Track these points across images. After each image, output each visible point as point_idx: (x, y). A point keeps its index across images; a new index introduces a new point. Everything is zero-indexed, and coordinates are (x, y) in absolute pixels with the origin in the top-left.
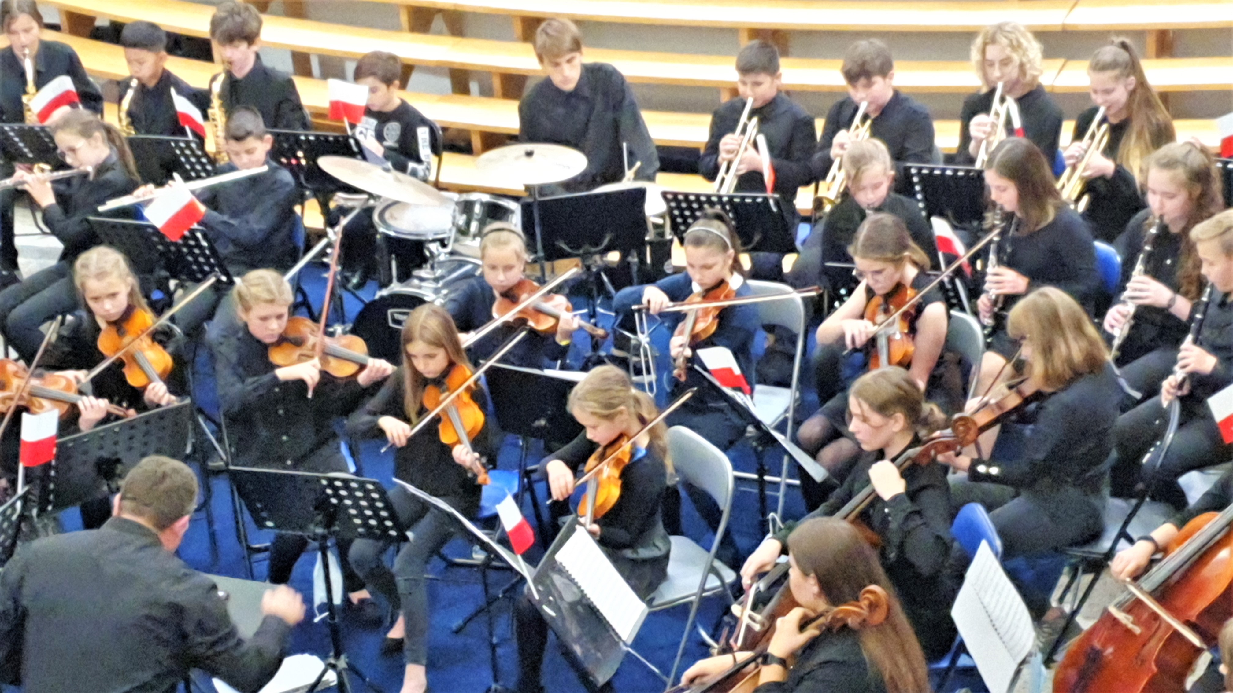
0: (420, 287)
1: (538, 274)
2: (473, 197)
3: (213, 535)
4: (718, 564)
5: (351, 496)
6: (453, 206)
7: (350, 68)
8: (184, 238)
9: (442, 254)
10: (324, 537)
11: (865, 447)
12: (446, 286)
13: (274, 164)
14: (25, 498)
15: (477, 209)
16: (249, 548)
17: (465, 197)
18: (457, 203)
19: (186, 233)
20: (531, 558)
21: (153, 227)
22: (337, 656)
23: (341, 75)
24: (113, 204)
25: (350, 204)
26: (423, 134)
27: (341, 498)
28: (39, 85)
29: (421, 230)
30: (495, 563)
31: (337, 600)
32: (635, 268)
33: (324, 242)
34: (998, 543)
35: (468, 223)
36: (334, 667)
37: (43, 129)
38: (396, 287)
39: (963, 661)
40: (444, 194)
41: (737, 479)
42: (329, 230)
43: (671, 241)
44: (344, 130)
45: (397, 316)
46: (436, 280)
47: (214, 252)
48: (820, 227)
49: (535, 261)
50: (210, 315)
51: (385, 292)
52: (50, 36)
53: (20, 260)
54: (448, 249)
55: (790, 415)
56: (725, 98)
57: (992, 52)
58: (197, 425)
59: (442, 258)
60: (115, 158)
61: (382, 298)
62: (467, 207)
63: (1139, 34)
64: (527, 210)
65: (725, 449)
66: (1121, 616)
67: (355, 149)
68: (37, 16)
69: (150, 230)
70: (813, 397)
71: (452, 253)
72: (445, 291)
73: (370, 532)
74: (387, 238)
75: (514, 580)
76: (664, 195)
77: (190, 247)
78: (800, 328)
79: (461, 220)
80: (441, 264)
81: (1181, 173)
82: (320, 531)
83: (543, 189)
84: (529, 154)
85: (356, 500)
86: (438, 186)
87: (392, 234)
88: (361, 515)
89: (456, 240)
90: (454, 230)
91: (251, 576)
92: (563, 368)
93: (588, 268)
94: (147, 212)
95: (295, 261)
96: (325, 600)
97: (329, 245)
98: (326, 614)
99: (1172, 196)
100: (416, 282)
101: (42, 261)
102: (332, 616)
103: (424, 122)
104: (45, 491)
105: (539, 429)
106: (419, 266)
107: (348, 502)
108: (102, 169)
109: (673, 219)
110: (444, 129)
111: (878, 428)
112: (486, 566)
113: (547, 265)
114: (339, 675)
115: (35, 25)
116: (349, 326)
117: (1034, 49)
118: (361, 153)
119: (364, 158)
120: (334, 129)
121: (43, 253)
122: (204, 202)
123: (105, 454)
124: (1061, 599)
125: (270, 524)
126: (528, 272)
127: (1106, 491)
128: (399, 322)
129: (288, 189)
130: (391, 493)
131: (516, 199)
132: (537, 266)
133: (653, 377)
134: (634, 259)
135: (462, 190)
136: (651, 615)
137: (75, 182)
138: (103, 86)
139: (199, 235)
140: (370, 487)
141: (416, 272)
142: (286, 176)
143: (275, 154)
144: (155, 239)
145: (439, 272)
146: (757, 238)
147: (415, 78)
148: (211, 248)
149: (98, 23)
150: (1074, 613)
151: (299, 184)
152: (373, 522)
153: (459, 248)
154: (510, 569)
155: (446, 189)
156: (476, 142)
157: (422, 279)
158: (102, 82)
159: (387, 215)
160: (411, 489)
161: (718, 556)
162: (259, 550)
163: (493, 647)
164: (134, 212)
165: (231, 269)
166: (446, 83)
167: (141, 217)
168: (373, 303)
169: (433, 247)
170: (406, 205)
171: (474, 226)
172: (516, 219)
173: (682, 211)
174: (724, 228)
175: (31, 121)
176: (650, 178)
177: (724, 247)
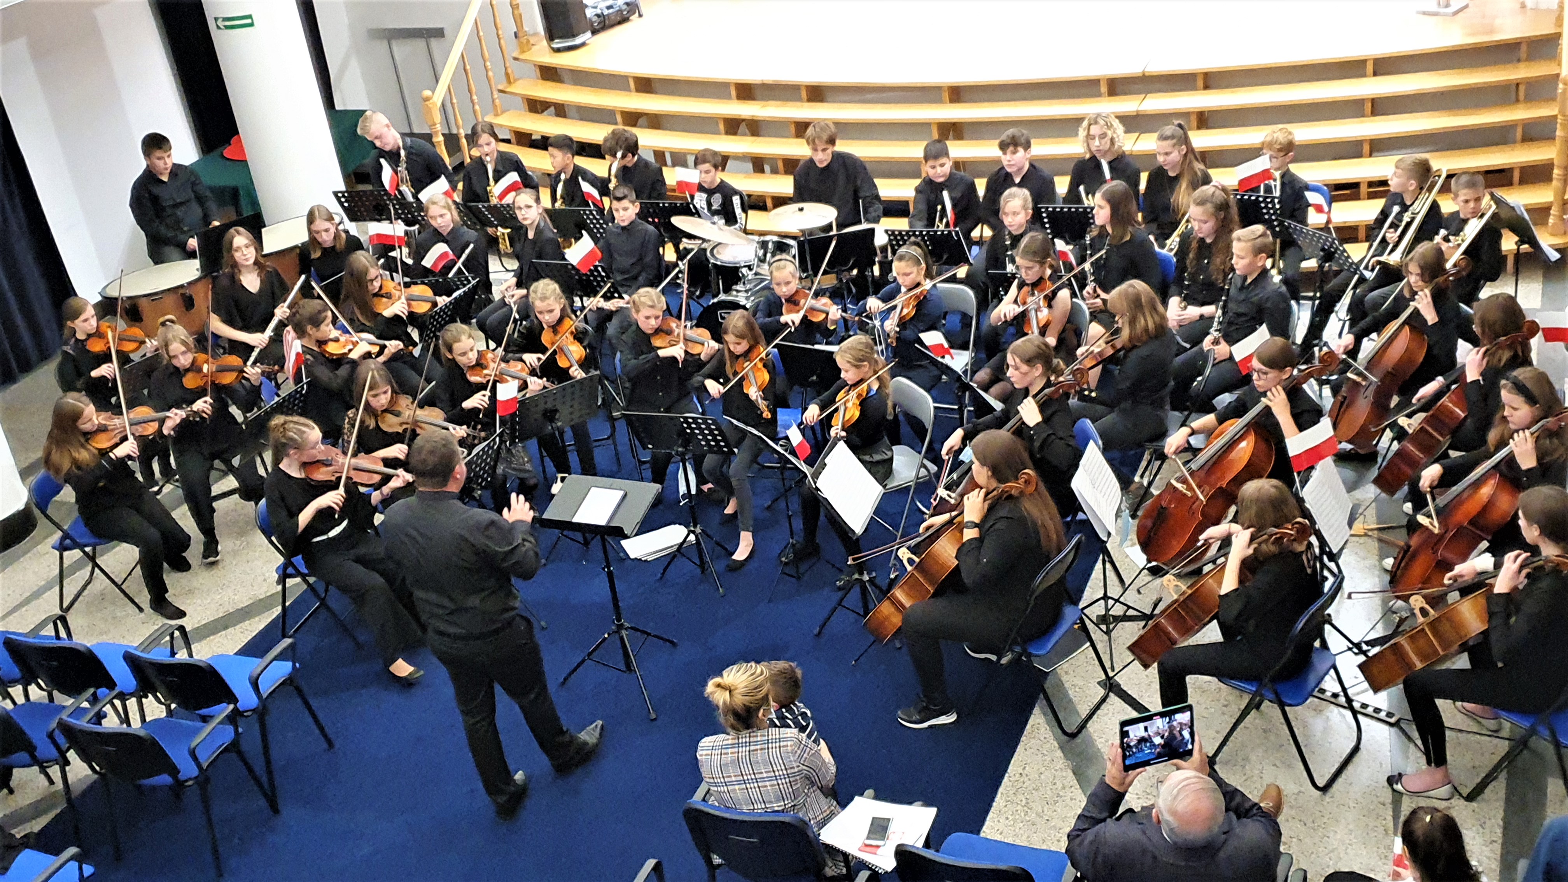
0: (737, 296)
2: (767, 238)
3: (617, 454)
4: (925, 461)
5: (699, 428)
6: (756, 245)
8: (590, 270)
9: (750, 275)
10: (684, 454)
11: (1016, 386)
13: (642, 220)
15: (770, 245)
16: (639, 461)
17: (762, 238)
18: (758, 242)
19: (592, 268)
20: (810, 462)
22: (695, 526)
23: (685, 164)
25: (690, 247)
26: (736, 200)
27: (692, 429)
28: (497, 178)
29: (736, 260)
31: (693, 490)
33: (677, 270)
34: (1100, 442)
35: (765, 255)
36: (693, 532)
38: (722, 297)
39: (1080, 516)
40: (750, 237)
41: (935, 408)
42: (680, 263)
45: (723, 315)
46: (747, 291)
48: (985, 247)
51: (716, 300)
54: (753, 272)
55: (969, 367)
57: (1094, 130)
58: (604, 387)
59: (750, 277)
61: (714, 304)
62: (764, 245)
63: (1186, 115)
64: (801, 245)
65: (928, 391)
66: (1179, 486)
68: (494, 135)
70: (983, 356)
71: (756, 274)
74: (715, 265)
75: (800, 476)
76: (886, 231)
77: (595, 277)
78: (973, 313)
79: (761, 253)
80: (750, 281)
81: (1209, 207)
82: (680, 450)
83: (811, 232)
84: (801, 210)
85: (702, 430)
86: (746, 232)
87: (719, 263)
88: (705, 439)
89: (758, 266)
90: (756, 260)
92: (827, 344)
93: (841, 280)
95: (661, 282)
96: (686, 491)
97: (680, 272)
98: (687, 500)
99: (1205, 222)
100: (734, 293)
102: (690, 501)
103: (736, 192)
105: (813, 383)
106: (736, 283)
107: (697, 432)
111: (1025, 374)
112: (783, 467)
114: (697, 537)
115: (493, 140)
116: (694, 322)
117: (1119, 128)
118: (697, 214)
119: (700, 216)
120: (681, 198)
123: (549, 406)
124: (1142, 476)
127: (1168, 407)
128: (723, 318)
129: (654, 238)
130: (723, 426)
131: (794, 238)
135: (761, 234)
136: (886, 494)
140: (710, 422)
141: (734, 287)
144: (574, 272)
145: (748, 287)
146: (945, 257)
149: (534, 137)
150: (1150, 484)
151: (660, 234)
152: (713, 444)
153: (759, 270)
154: (797, 468)
155: (752, 234)
156: (769, 203)
157: (738, 291)
159: (715, 251)
161: (925, 457)
162: (645, 462)
163: (789, 517)
165: (620, 289)
166: (749, 166)
168: (709, 306)
169: (744, 271)
170: (727, 245)
171: (769, 255)
172: (794, 251)
173: (898, 241)
174: (919, 250)
175: (494, 201)
176: (876, 221)
177: (918, 263)
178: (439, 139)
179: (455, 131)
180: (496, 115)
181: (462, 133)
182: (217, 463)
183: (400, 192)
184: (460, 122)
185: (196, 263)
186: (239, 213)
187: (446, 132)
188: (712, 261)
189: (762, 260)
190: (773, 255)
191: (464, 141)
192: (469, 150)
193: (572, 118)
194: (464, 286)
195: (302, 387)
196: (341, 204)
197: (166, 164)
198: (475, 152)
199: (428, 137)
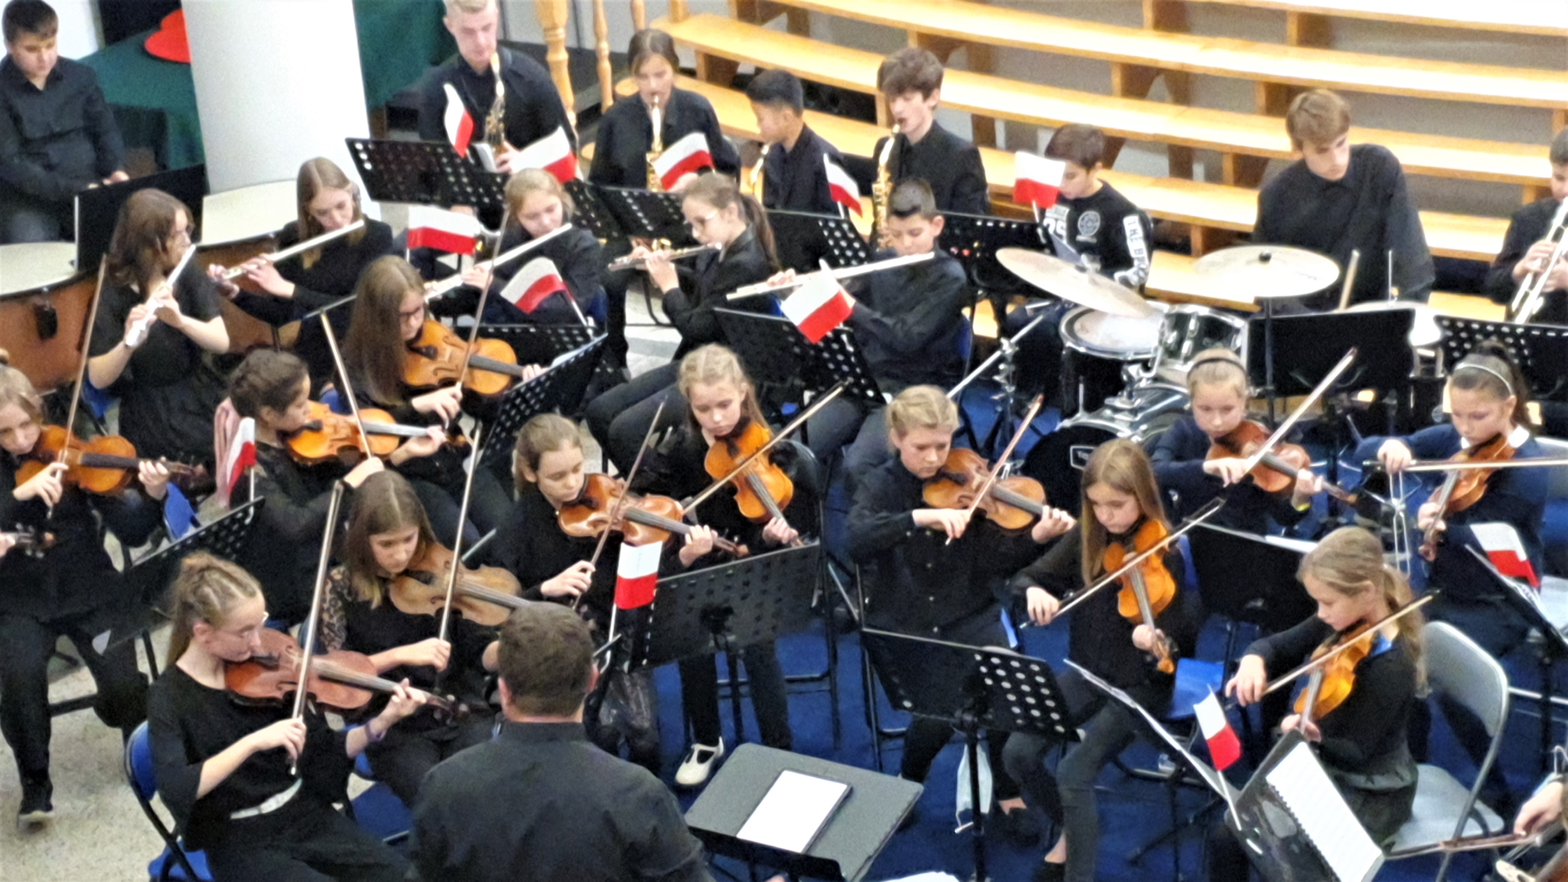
0: (1112, 420)
1: (1265, 412)
2: (1188, 309)
3: (835, 712)
4: (1480, 806)
5: (1010, 677)
6: (1161, 320)
7: (1045, 139)
8: (826, 339)
9: (1144, 380)
10: (974, 728)
12: (1145, 420)
13: (944, 254)
14: (616, 648)
15: (1192, 325)
16: (880, 733)
17: (1178, 308)
18: (1168, 316)
19: (830, 334)
20: (1235, 776)
21: (790, 325)
23: (1032, 147)
24: (744, 292)
26: (1131, 225)
27: (997, 679)
28: (668, 142)
29: (1119, 347)
30: (1187, 779)
31: (985, 807)
32: (1393, 413)
33: (997, 355)
35: (1180, 342)
37: (667, 197)
38: (1082, 418)
40: (1152, 303)
41: (1514, 698)
42: (1004, 341)
43: (1443, 382)
44: (1031, 215)
45: (1080, 454)
46: (1134, 412)
47: (861, 362)
49: (1261, 396)
50: (850, 439)
51: (1067, 423)
52: (685, 84)
53: (630, 356)
54: (1152, 374)
56: (1528, 199)
58: (825, 574)
59: (1143, 384)
60: (750, 237)
61: (1063, 430)
62: (1179, 322)
64: (1257, 330)
65: (1499, 657)
67: (1043, 240)
68: (673, 58)
69: (785, 328)
71: (1156, 379)
72: (1144, 427)
73: (1030, 724)
74: (1074, 353)
75: (1211, 802)
76: (1439, 319)
77: (833, 353)
79: (1172, 337)
80: (1142, 392)
82: (968, 718)
84: (1265, 258)
85: (1016, 684)
87: (1082, 350)
88: (1021, 703)
89: (1162, 363)
90: (1160, 351)
91: (880, 768)
92: (1290, 534)
93: (1332, 409)
94: (785, 306)
95: (960, 379)
96: (970, 806)
97: (1001, 360)
98: (970, 824)
100: (1108, 412)
101: (653, 358)
102: (977, 827)
103: (1134, 210)
104: (640, 642)
105: (1254, 610)
106: (1114, 394)
107: (1006, 685)
108: (734, 248)
109: (1448, 351)
110: (1157, 221)
112: (1176, 780)
113: (1278, 402)
115: (668, 69)
116: (1020, 464)
118: (1048, 246)
119: (1054, 252)
120: (1021, 214)
121: (656, 348)
122: (855, 295)
123: (714, 601)
125: (907, 704)
126: (1253, 410)
128: (1081, 462)
129: (956, 286)
130: (1061, 678)
131: (1243, 314)
132: (1265, 403)
133: (1407, 555)
134: (1391, 401)
135: (1174, 299)
136: (1387, 865)
137: (701, 265)
138: (742, 148)
139: (844, 337)
140: (1036, 668)
141: (1109, 401)
142: (956, 269)
143: (943, 242)
144: (791, 339)
145: (1138, 402)
146: (1561, 383)
147: (1124, 155)
148: (857, 354)
149: (742, 69)
151: (971, 282)
152: (1036, 713)
153: (1166, 374)
154: (1204, 787)
155: (1153, 298)
156: (1197, 240)
157: (1116, 410)
158: (741, 142)
159: (1077, 326)
160: (1087, 674)
161: (1482, 796)
162: (890, 736)
164: (768, 303)
166: (1163, 162)
167: (777, 311)
168: (1053, 434)
169: (1134, 370)
170: (1102, 315)
171: (1187, 346)
172: (1242, 340)
173: (1461, 341)
174: (1504, 367)
175: (654, 186)
176: (1420, 297)
177: (1502, 391)
178: (560, 57)
179: (589, 44)
180: (675, 20)
181: (605, 48)
182: (64, 644)
183: (474, 152)
184: (604, 27)
185: (70, 251)
186: (161, 163)
187: (573, 44)
188: (1069, 344)
189: (1173, 352)
190: (1198, 346)
191: (606, 66)
192: (614, 82)
193: (821, 38)
194: (577, 345)
195: (246, 512)
196: (359, 163)
197: (40, 60)
198: (627, 88)
199: (539, 52)
